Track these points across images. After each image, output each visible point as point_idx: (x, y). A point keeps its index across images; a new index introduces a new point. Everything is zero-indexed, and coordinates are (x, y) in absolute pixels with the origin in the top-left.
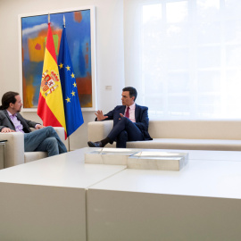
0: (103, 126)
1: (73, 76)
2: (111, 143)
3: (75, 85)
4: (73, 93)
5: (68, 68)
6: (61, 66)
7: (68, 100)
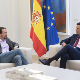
0: (56, 48)
1: (52, 13)
2: (57, 60)
3: (53, 19)
4: (52, 24)
5: (49, 8)
6: (45, 7)
7: (48, 28)
